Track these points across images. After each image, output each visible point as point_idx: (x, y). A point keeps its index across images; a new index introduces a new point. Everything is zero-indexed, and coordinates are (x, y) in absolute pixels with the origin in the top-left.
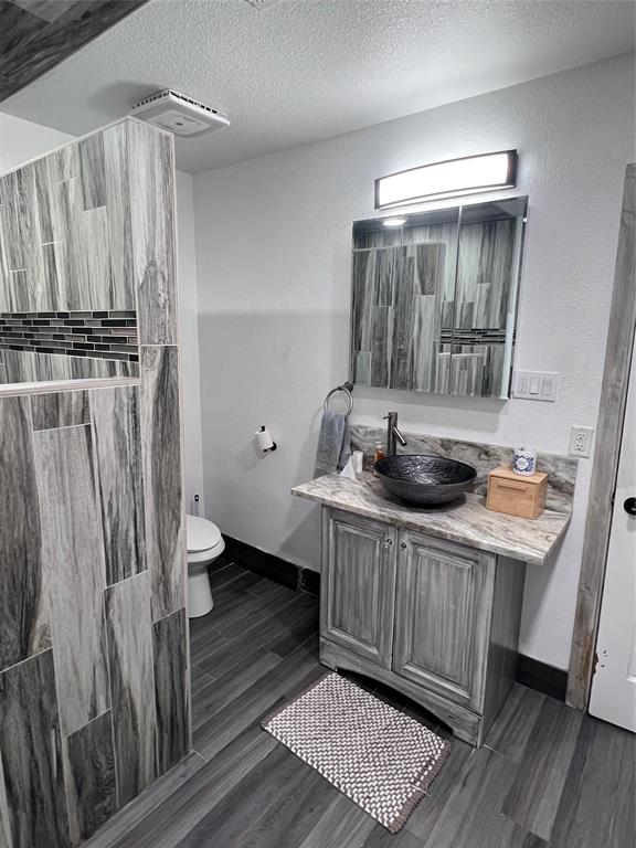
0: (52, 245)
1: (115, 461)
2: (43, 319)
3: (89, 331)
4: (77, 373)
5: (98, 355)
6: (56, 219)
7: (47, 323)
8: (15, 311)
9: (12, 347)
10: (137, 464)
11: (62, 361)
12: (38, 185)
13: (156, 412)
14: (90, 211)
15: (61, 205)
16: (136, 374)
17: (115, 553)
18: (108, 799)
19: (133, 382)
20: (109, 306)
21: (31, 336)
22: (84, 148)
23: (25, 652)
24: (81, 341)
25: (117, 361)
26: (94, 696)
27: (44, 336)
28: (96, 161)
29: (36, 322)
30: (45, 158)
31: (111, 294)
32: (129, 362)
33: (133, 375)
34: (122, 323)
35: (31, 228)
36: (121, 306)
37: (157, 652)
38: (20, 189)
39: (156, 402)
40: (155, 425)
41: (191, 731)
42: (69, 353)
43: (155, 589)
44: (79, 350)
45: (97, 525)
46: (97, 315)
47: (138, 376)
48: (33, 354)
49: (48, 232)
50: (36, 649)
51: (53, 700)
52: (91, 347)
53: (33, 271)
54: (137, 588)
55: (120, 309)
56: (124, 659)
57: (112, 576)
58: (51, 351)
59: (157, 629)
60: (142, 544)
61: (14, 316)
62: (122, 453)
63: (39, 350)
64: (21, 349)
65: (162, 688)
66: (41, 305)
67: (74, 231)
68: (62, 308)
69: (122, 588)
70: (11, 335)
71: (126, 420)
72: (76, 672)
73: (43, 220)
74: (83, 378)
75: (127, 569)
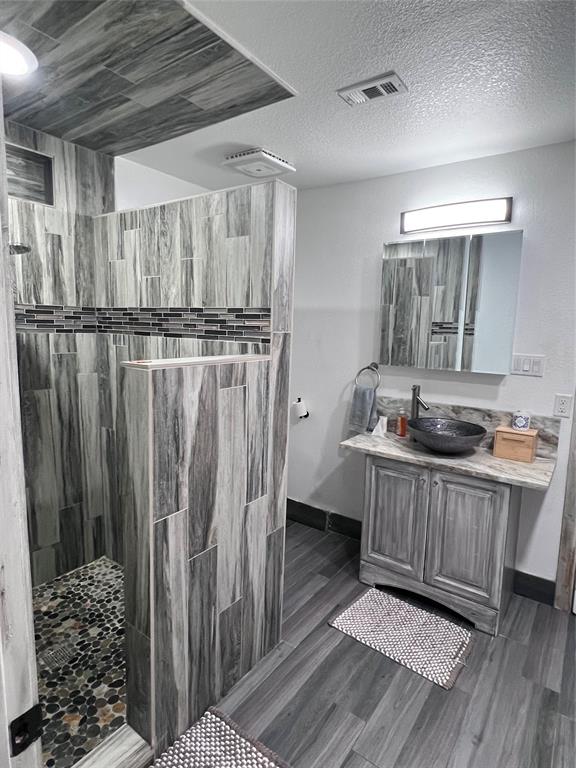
0: (191, 261)
1: (256, 412)
2: (175, 313)
3: (224, 321)
4: (207, 352)
5: (232, 339)
6: (198, 243)
7: (180, 315)
8: (145, 306)
9: (136, 333)
10: (266, 416)
11: (191, 343)
12: (181, 217)
13: (278, 380)
14: (233, 239)
15: (204, 232)
16: (266, 351)
17: (251, 480)
18: (236, 668)
19: (267, 358)
20: (244, 304)
21: (161, 325)
22: (232, 198)
23: (205, 546)
24: (214, 328)
25: (250, 344)
26: (234, 585)
27: (173, 325)
28: (242, 205)
29: (165, 315)
30: (191, 200)
31: (248, 296)
32: (260, 344)
33: (264, 353)
34: (257, 316)
35: (170, 248)
36: (256, 302)
37: (268, 556)
38: (162, 219)
39: (278, 371)
40: (277, 388)
41: (281, 623)
42: (199, 337)
43: (270, 511)
44: (210, 335)
45: (244, 457)
46: (230, 310)
47: (269, 354)
48: (160, 338)
49: (188, 250)
50: (210, 546)
51: (215, 584)
52: (224, 333)
53: (168, 277)
54: (262, 502)
55: (255, 306)
56: (251, 559)
57: (249, 498)
58: (180, 336)
59: (269, 538)
60: (265, 475)
61: (142, 310)
62: (260, 410)
63: (165, 335)
64: (148, 334)
65: (268, 587)
66: (174, 300)
67: (215, 251)
68: (196, 305)
69: (253, 505)
70: (136, 324)
71: (263, 382)
72: (227, 565)
73: (184, 242)
74: (213, 354)
75: (257, 492)
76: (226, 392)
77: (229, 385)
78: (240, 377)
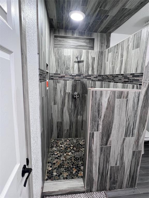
0: (122, 59)
1: (132, 109)
2: (117, 76)
3: (129, 78)
4: (123, 87)
5: (130, 84)
6: (125, 54)
7: (118, 76)
8: (111, 74)
9: (109, 82)
10: (137, 111)
11: (120, 85)
12: (121, 46)
13: (144, 99)
14: (134, 50)
15: (127, 50)
16: (140, 88)
17: (127, 130)
18: (115, 185)
19: (139, 90)
20: (135, 72)
21: (113, 79)
22: (136, 36)
23: (106, 144)
24: (126, 80)
25: (135, 85)
26: (117, 160)
27: (117, 79)
28: (138, 37)
29: (115, 76)
30: (124, 40)
31: (137, 69)
32: (139, 86)
33: (139, 89)
34: (139, 76)
35: (118, 56)
36: (139, 71)
37: (133, 158)
38: (117, 48)
39: (144, 96)
40: (143, 102)
41: (137, 183)
42: (122, 83)
43: (135, 143)
44: (125, 82)
45: (125, 122)
46: (131, 74)
47: (141, 89)
48: (113, 83)
49: (122, 56)
50: (108, 145)
51: (109, 157)
52: (128, 82)
53: (117, 65)
54: (131, 140)
55: (138, 72)
56: (125, 155)
57: (126, 135)
58: (117, 82)
59: (134, 152)
60: (134, 130)
61: (110, 75)
62: (134, 107)
63: (114, 82)
64: (111, 82)
65: (132, 167)
66: (117, 72)
67: (129, 55)
68: (122, 73)
69: (127, 139)
70: (109, 79)
71: (136, 99)
72: (115, 153)
73: (121, 54)
75: (129, 135)
76: (119, 100)
77: (121, 98)
78: (125, 96)
